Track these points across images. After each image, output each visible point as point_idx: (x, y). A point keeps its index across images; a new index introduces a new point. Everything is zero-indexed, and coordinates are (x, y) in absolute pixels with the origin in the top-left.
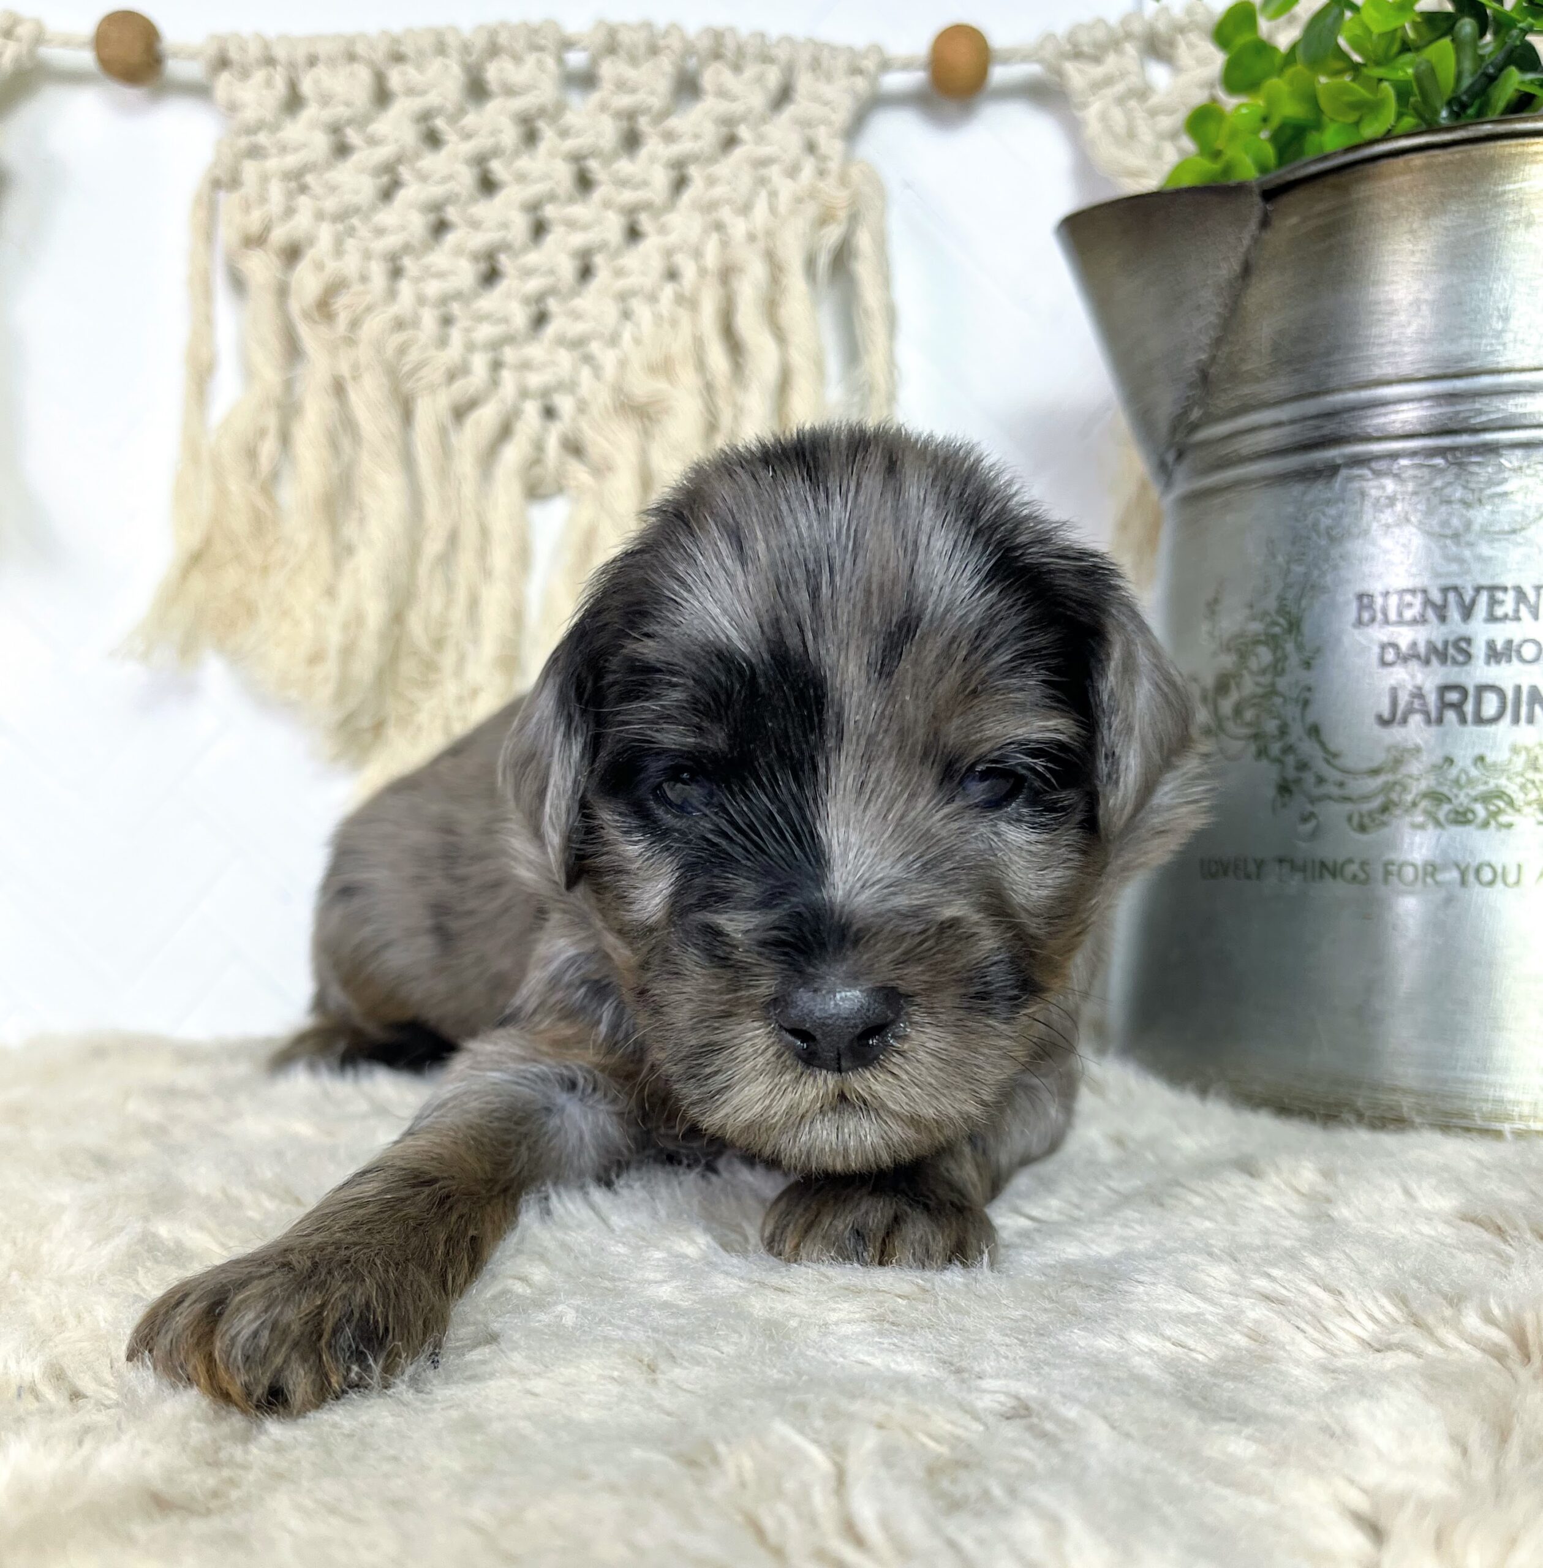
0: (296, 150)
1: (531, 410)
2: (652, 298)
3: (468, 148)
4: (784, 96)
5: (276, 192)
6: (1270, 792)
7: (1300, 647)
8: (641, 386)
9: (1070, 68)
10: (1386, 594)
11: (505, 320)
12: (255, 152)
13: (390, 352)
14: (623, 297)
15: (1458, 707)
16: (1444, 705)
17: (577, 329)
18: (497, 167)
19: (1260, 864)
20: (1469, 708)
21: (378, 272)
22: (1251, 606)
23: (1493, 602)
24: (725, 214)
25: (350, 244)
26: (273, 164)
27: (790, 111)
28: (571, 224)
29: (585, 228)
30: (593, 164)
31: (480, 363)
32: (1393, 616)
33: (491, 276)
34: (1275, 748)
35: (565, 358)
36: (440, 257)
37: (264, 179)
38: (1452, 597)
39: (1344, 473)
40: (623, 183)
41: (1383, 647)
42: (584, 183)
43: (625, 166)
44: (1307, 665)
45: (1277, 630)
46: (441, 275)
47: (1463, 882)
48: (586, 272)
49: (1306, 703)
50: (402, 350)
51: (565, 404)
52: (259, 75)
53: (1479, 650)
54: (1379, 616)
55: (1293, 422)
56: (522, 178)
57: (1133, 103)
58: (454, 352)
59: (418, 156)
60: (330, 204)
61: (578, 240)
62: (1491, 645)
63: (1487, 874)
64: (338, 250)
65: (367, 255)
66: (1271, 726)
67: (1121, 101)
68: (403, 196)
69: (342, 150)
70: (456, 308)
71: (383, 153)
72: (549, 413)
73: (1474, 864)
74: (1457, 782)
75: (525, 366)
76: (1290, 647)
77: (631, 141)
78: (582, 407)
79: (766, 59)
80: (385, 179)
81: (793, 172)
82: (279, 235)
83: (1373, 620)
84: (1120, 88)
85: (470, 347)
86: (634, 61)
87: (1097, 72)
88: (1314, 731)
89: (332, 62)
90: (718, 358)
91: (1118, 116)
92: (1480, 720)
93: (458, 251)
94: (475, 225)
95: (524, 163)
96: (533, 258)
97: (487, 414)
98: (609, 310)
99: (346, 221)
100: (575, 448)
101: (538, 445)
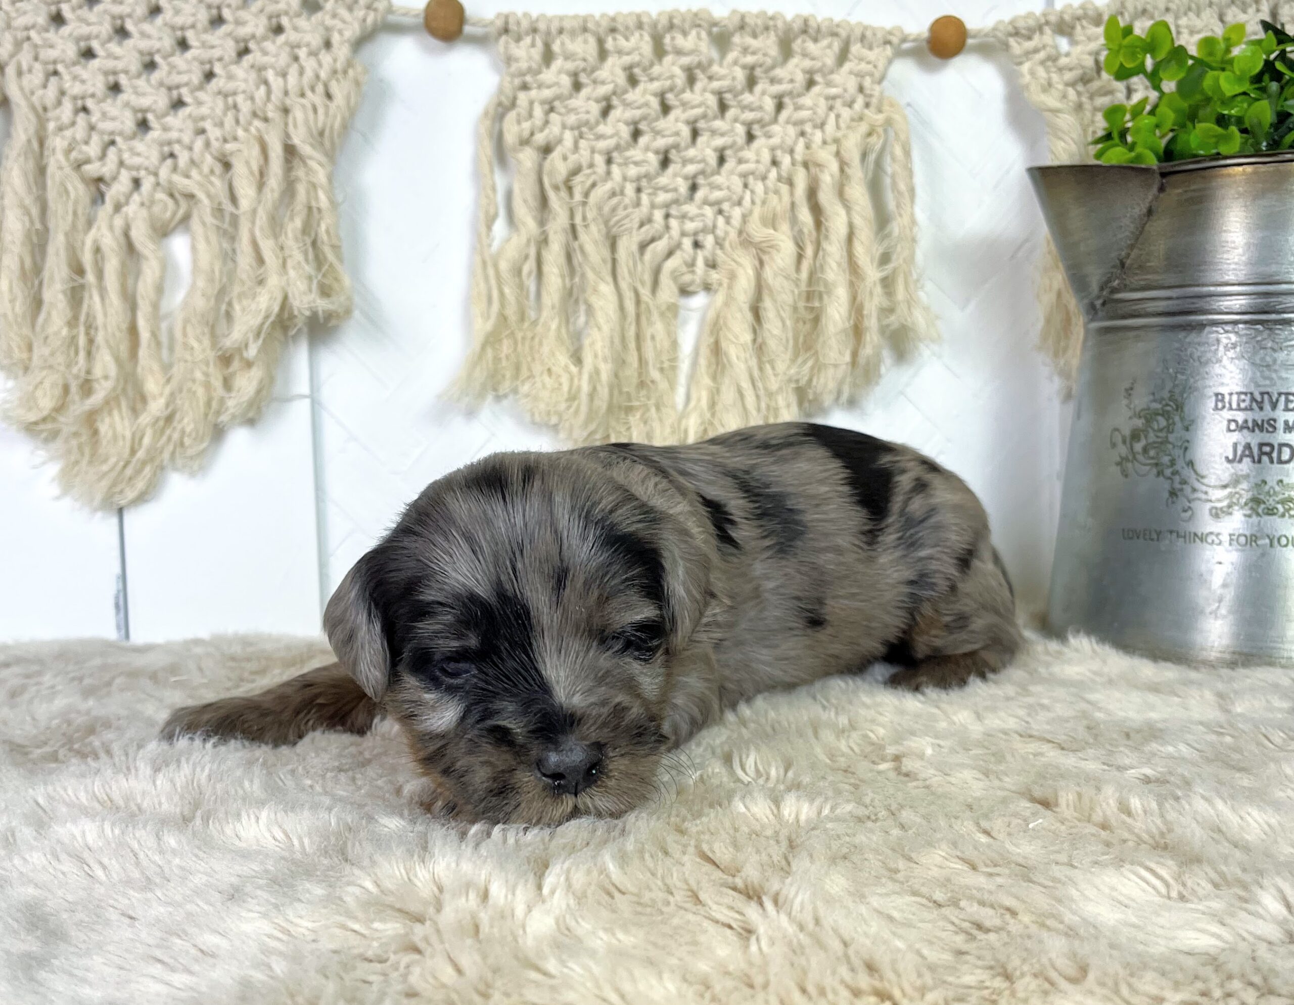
0: (549, 87)
1: (687, 243)
2: (764, 178)
3: (656, 86)
4: (843, 56)
5: (538, 111)
6: (1166, 495)
7: (1182, 419)
8: (758, 231)
9: (1012, 41)
10: (1231, 394)
11: (675, 190)
12: (525, 87)
13: (606, 209)
14: (744, 176)
15: (1269, 454)
16: (1262, 453)
17: (717, 195)
18: (670, 97)
19: (1159, 533)
20: (1275, 455)
21: (599, 160)
22: (1153, 394)
23: (1287, 401)
24: (808, 128)
25: (583, 143)
26: (533, 93)
28: (714, 132)
29: (722, 135)
30: (729, 97)
31: (658, 215)
32: (1234, 406)
33: (665, 162)
34: (1168, 472)
35: (709, 211)
36: (637, 152)
37: (531, 103)
38: (1266, 397)
39: (1208, 329)
40: (745, 108)
41: (1230, 421)
42: (723, 107)
43: (747, 98)
44: (1187, 429)
45: (1168, 408)
46: (636, 164)
47: (1271, 545)
48: (722, 160)
49: (1186, 449)
50: (614, 210)
51: (709, 241)
52: (528, 40)
53: (1280, 425)
54: (1227, 405)
55: (1178, 298)
56: (685, 105)
57: (1049, 63)
58: (645, 209)
59: (625, 92)
60: (572, 119)
61: (719, 142)
62: (1286, 423)
63: (1284, 541)
64: (576, 148)
65: (593, 151)
66: (1166, 460)
67: (1042, 63)
68: (615, 114)
69: (577, 86)
70: (644, 183)
71: (603, 90)
72: (697, 245)
73: (1277, 535)
74: (1268, 493)
75: (684, 217)
76: (1177, 419)
77: (751, 82)
78: (719, 243)
79: (835, 34)
80: (604, 104)
81: (850, 105)
82: (540, 138)
83: (1224, 407)
84: (1042, 55)
85: (653, 206)
86: (755, 36)
87: (1029, 45)
88: (1191, 464)
89: (573, 34)
90: (805, 216)
91: (1041, 72)
92: (1280, 462)
93: (647, 149)
94: (657, 133)
95: (687, 96)
96: (691, 152)
97: (661, 246)
98: (737, 183)
99: (580, 130)
100: (712, 265)
101: (691, 265)
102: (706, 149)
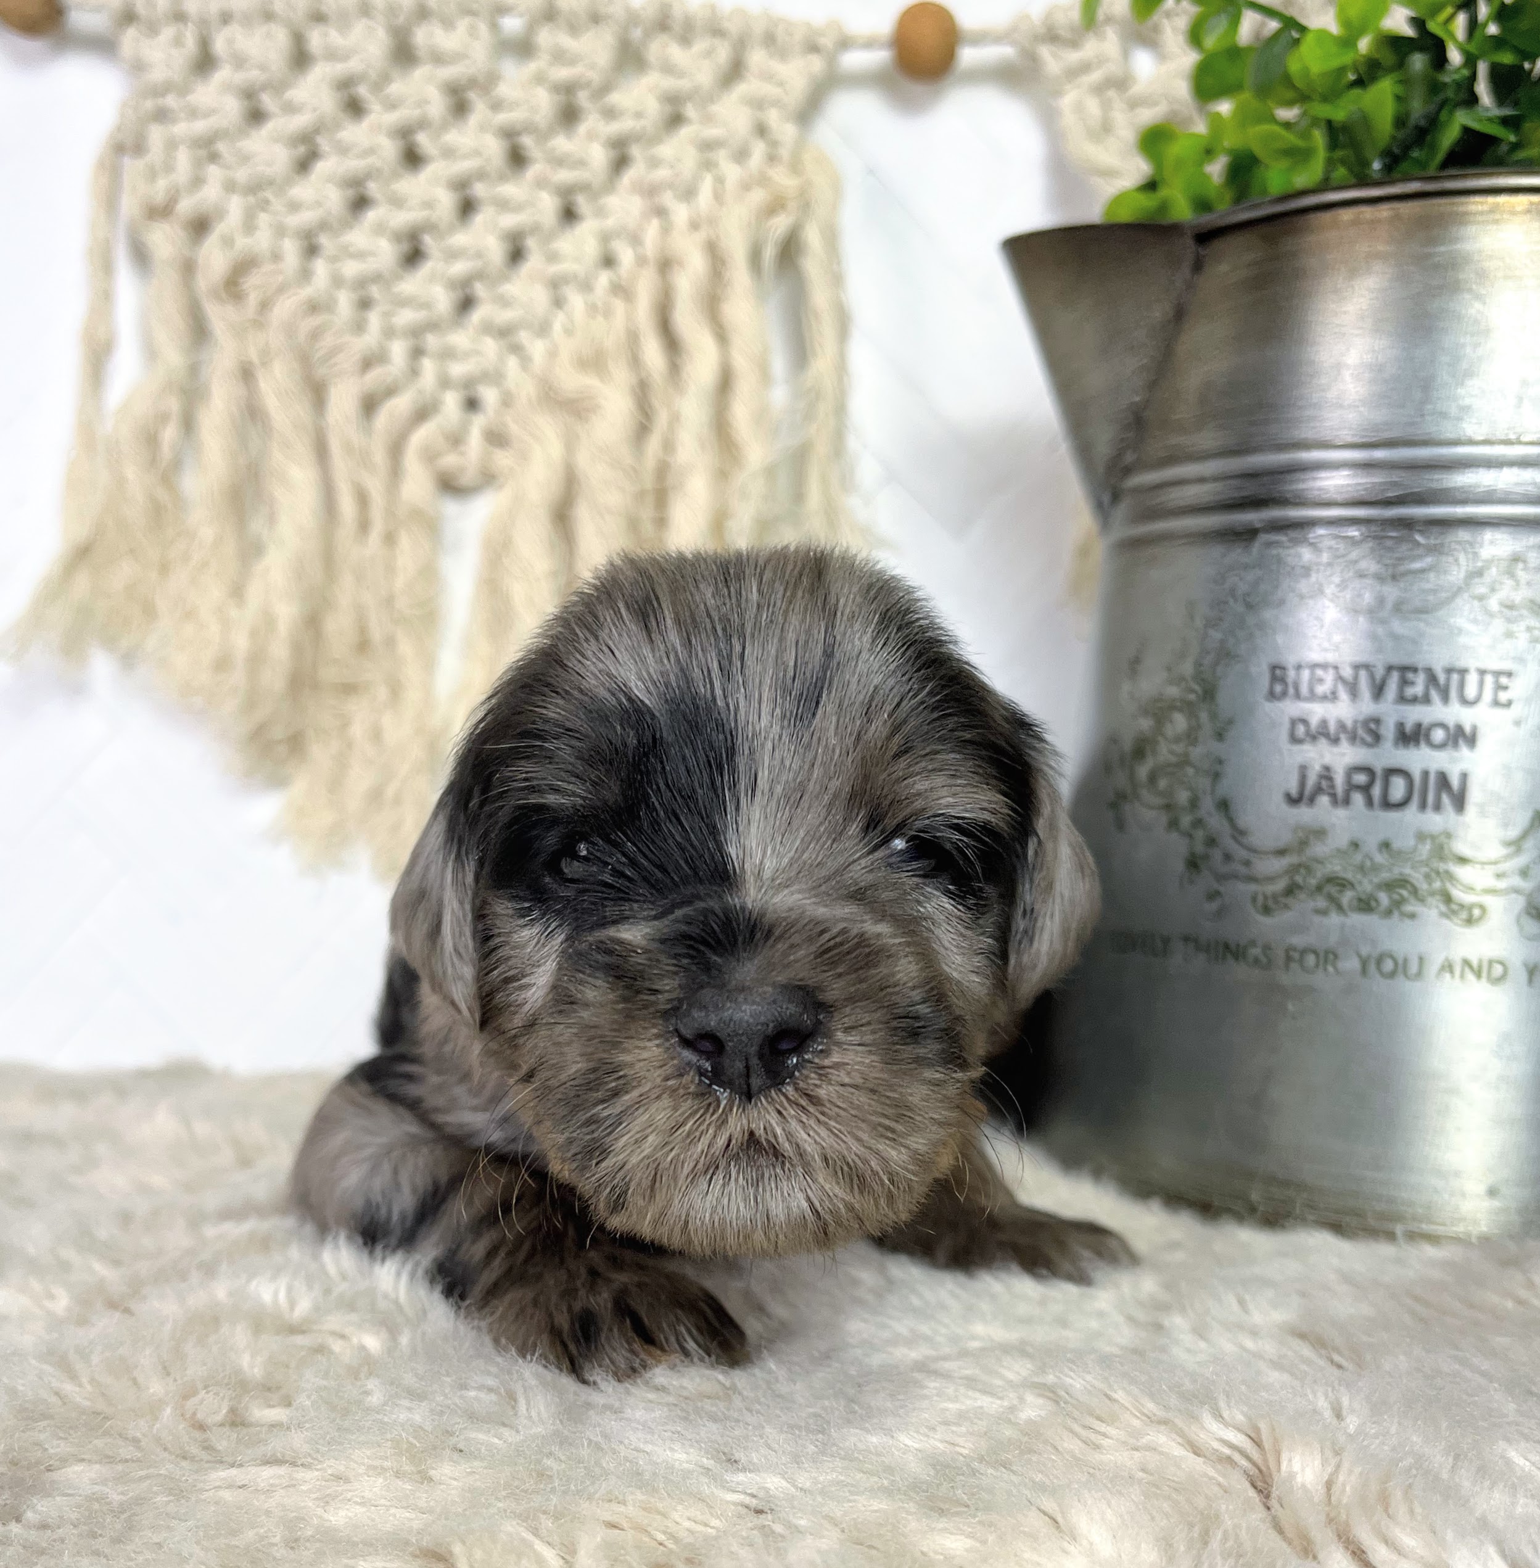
0: (205, 115)
1: (451, 401)
2: (586, 286)
3: (392, 118)
4: (734, 72)
5: (183, 159)
6: (1179, 866)
7: (1213, 716)
8: (571, 380)
9: (1045, 52)
10: (1299, 667)
11: (427, 305)
12: (162, 116)
13: (302, 336)
14: (555, 284)
15: (1366, 789)
16: (1351, 787)
17: (505, 316)
18: (422, 139)
19: (1166, 941)
20: (1376, 791)
21: (291, 249)
22: (1169, 669)
23: (1404, 682)
24: (667, 198)
25: (263, 219)
26: (181, 128)
27: (742, 89)
28: (504, 205)
29: (518, 208)
30: (527, 141)
31: (398, 350)
32: (1304, 690)
33: (413, 256)
34: (1186, 820)
35: (490, 346)
36: (358, 237)
37: (171, 145)
38: (1363, 675)
39: (1263, 537)
40: (559, 161)
41: (1294, 722)
42: (517, 159)
43: (561, 143)
44: (1220, 736)
45: (1192, 697)
46: (361, 255)
47: (1364, 972)
48: (516, 255)
49: (1216, 776)
50: (315, 335)
51: (489, 396)
52: (168, 32)
53: (1389, 731)
54: (1291, 691)
55: (1215, 479)
56: (449, 153)
57: (1112, 93)
58: (371, 337)
59: (338, 126)
60: (242, 175)
61: (510, 221)
62: (1400, 726)
63: (1388, 965)
64: (249, 225)
65: (280, 231)
66: (1183, 797)
67: (1099, 89)
68: (321, 168)
69: (256, 116)
70: (375, 291)
71: (300, 122)
72: (472, 404)
73: (1375, 954)
74: (1361, 868)
75: (448, 354)
76: (1204, 716)
77: (569, 116)
78: (507, 401)
79: (717, 32)
80: (302, 149)
81: (741, 156)
82: (186, 206)
83: (1284, 694)
84: (1096, 76)
85: (389, 332)
86: (574, 29)
87: (1073, 57)
88: (1224, 805)
89: (247, 21)
90: (653, 353)
91: (1093, 106)
92: (1387, 804)
93: (378, 230)
94: (397, 202)
95: (452, 136)
96: (461, 239)
97: (401, 405)
98: (540, 297)
99: (258, 193)
100: (496, 438)
101: (456, 440)
102: (486, 231)
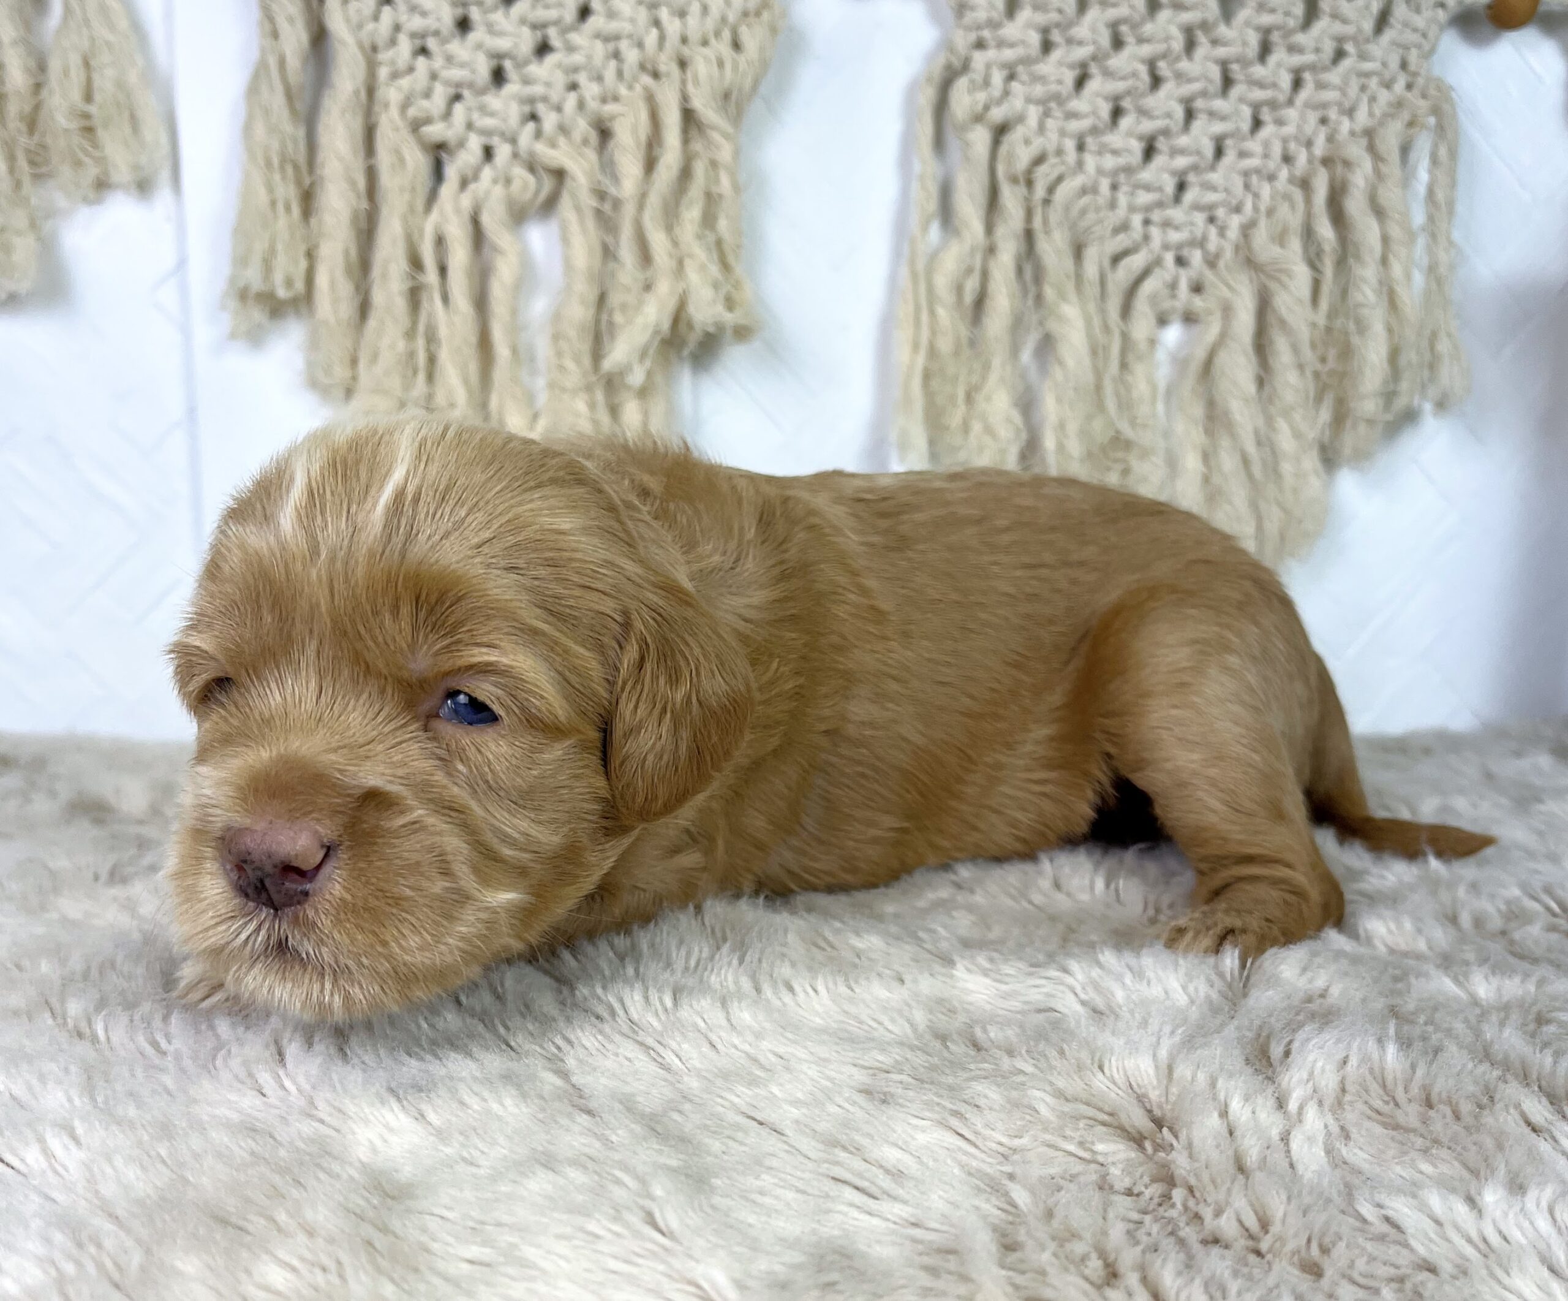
0: (1012, 45)
1: (1169, 258)
2: (1271, 178)
3: (1146, 50)
4: (1383, 21)
5: (997, 78)
11: (1159, 189)
12: (980, 45)
13: (1075, 212)
14: (1246, 174)
17: (1211, 197)
18: (1163, 67)
21: (1070, 145)
24: (1333, 114)
25: (1050, 123)
26: (992, 54)
28: (1212, 114)
29: (1223, 118)
30: (1235, 68)
31: (1137, 220)
33: (1149, 152)
35: (1198, 219)
36: (1116, 137)
37: (989, 67)
40: (1254, 84)
42: (1227, 82)
43: (1258, 71)
46: (1115, 152)
48: (1219, 152)
50: (1083, 212)
51: (1196, 257)
56: (1179, 76)
58: (1121, 212)
59: (1107, 56)
60: (1039, 90)
61: (1218, 128)
64: (1041, 129)
65: (1063, 133)
68: (1091, 86)
69: (1047, 46)
70: (1122, 178)
71: (1079, 53)
72: (1180, 261)
75: (1167, 224)
77: (1265, 50)
78: (1212, 262)
80: (1079, 71)
81: (1389, 85)
82: (997, 114)
85: (1132, 209)
90: (1326, 231)
93: (1129, 134)
94: (1143, 112)
95: (1184, 65)
96: (1183, 141)
97: (1136, 262)
98: (1236, 183)
99: (1048, 103)
100: (1197, 288)
101: (1173, 286)
102: (1202, 134)
